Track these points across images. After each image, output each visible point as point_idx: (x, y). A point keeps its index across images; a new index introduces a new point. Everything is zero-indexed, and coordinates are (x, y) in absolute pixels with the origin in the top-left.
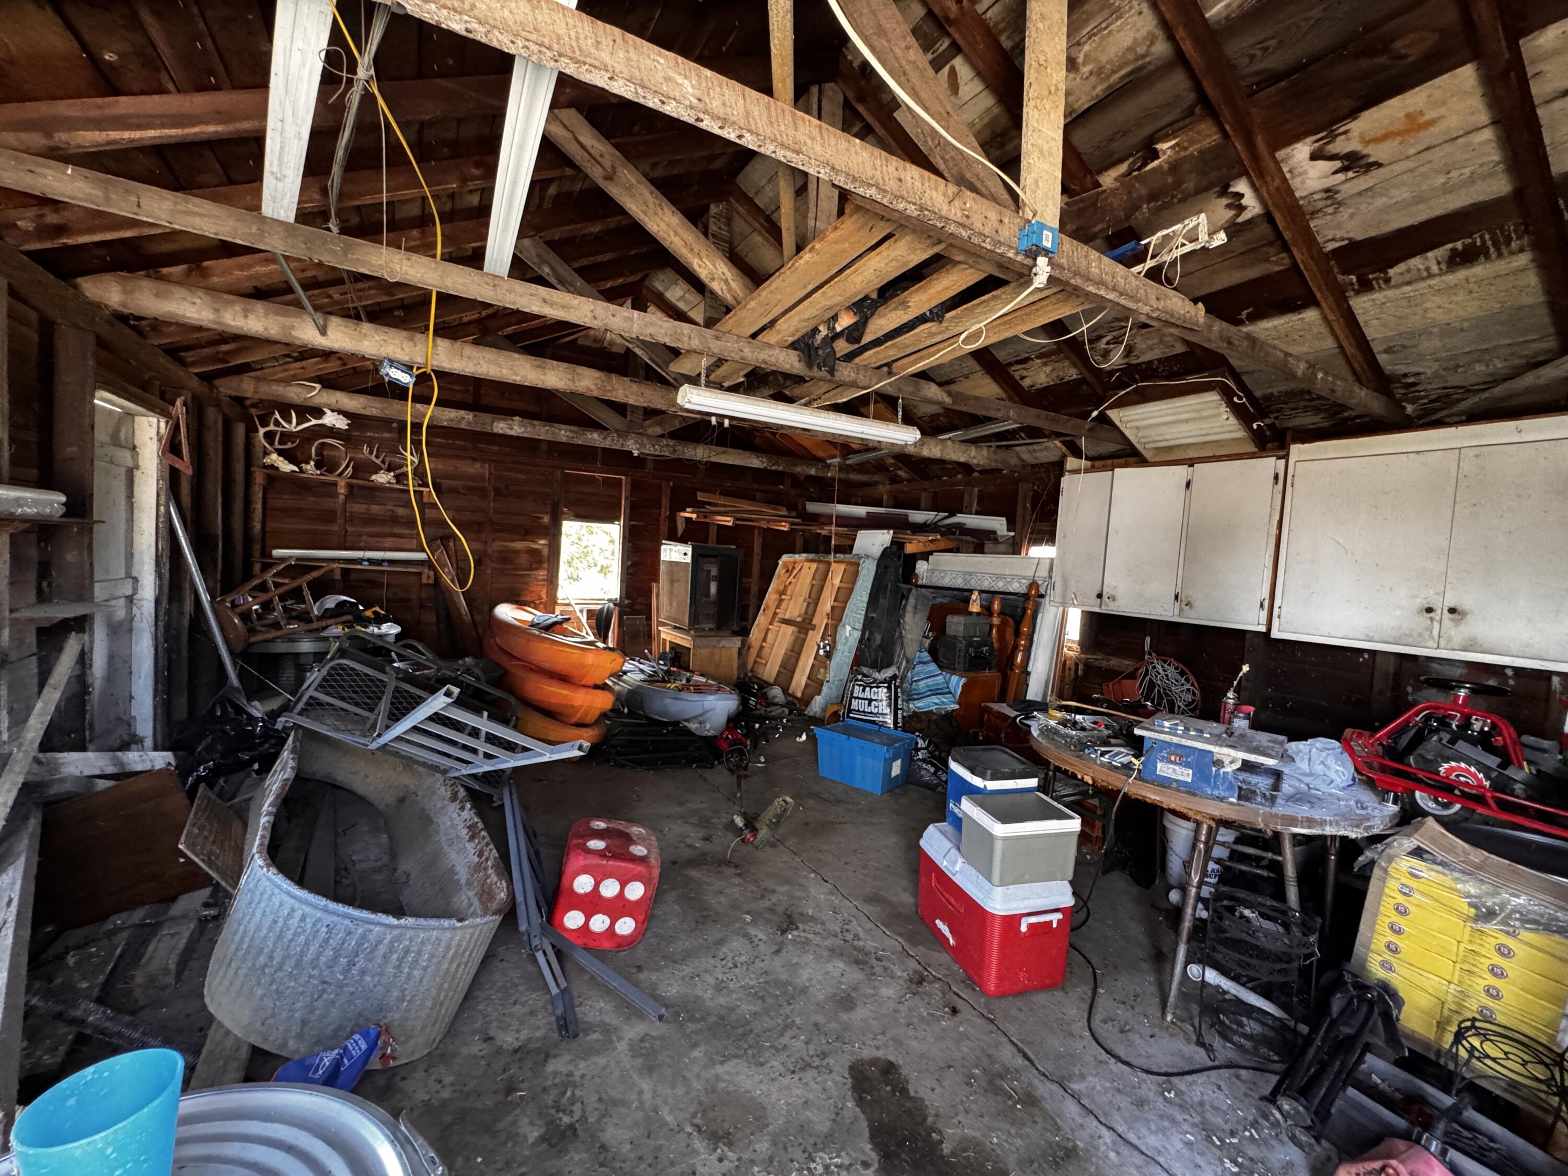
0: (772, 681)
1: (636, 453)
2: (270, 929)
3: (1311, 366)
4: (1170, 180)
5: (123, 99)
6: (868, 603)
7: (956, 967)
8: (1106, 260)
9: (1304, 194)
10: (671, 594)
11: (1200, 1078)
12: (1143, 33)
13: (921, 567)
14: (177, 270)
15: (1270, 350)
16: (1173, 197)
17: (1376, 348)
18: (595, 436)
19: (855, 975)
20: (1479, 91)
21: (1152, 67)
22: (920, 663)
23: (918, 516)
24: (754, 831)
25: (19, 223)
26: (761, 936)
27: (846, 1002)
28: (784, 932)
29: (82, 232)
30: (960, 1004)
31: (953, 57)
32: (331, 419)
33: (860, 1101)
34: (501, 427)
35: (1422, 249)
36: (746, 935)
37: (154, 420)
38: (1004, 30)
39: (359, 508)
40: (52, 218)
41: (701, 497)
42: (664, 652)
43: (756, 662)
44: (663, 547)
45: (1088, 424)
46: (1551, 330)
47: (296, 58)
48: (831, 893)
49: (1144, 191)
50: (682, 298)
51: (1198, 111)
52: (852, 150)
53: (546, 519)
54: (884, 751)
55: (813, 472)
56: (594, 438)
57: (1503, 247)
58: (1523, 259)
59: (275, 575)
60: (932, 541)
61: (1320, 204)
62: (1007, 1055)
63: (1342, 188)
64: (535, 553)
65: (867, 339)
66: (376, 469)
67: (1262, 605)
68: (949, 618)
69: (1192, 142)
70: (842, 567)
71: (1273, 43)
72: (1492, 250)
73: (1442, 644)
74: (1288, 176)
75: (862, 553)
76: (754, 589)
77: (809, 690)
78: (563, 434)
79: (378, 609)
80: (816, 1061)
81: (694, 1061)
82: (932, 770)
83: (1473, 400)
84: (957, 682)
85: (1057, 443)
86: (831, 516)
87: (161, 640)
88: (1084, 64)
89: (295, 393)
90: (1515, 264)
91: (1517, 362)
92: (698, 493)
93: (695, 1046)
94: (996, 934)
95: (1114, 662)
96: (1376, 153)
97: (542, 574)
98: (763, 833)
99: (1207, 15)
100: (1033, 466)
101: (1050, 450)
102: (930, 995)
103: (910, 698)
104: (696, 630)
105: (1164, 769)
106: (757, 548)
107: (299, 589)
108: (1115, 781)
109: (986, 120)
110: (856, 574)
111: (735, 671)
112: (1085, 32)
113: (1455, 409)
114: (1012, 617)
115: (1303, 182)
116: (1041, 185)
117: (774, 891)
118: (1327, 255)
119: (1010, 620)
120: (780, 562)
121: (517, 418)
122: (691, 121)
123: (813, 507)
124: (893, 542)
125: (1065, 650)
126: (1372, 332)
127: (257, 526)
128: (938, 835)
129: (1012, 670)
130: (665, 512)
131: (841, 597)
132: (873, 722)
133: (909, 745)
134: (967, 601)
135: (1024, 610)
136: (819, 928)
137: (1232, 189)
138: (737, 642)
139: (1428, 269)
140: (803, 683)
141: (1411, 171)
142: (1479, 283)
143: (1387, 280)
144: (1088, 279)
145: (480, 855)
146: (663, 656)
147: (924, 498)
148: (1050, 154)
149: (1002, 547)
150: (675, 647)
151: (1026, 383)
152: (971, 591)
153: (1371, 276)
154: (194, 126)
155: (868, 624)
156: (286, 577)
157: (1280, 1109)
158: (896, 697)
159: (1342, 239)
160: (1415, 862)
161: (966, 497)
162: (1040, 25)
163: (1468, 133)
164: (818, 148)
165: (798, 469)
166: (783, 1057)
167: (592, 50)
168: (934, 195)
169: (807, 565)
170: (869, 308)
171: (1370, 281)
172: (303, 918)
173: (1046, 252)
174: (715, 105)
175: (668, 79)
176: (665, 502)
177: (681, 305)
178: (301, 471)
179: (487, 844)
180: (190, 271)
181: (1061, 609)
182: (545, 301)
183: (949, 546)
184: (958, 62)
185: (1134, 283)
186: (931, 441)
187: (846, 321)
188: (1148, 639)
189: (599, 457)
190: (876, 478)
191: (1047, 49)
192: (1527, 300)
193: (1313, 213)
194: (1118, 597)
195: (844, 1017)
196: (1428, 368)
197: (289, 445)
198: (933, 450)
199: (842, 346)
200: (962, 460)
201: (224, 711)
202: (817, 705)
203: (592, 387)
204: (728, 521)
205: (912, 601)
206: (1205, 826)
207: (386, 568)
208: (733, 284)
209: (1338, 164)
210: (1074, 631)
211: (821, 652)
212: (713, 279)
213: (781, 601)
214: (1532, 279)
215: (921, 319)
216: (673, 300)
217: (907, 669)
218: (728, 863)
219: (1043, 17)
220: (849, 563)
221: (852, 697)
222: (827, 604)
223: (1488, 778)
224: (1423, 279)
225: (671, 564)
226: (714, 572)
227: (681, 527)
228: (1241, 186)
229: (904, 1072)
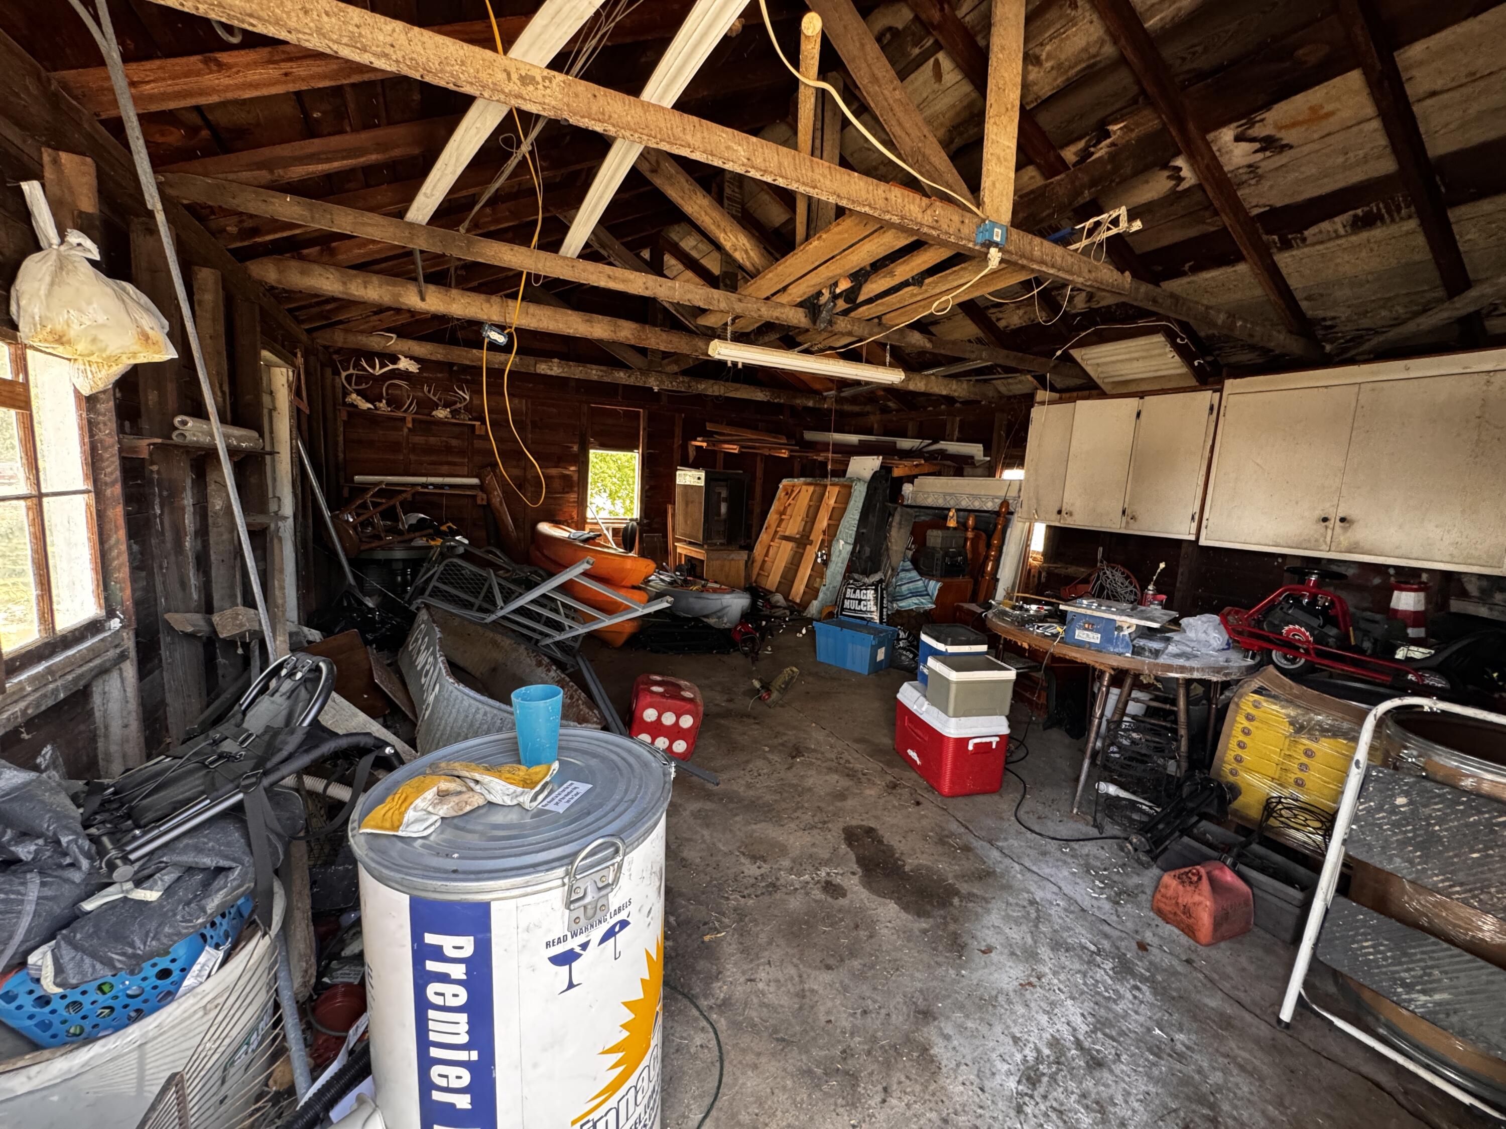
0: (774, 590)
1: (656, 389)
2: (464, 721)
3: (1231, 315)
4: (1109, 167)
5: (316, 141)
6: (860, 521)
7: (921, 781)
8: (1047, 244)
9: (1231, 168)
10: (686, 514)
11: (1089, 843)
12: (1094, 37)
13: (907, 489)
14: (313, 251)
15: (1192, 305)
16: (1112, 181)
17: (1298, 295)
18: (622, 374)
19: (845, 783)
20: (1366, 91)
21: (1102, 65)
22: (903, 570)
23: (905, 444)
24: (769, 691)
25: (228, 228)
26: (776, 759)
27: (841, 796)
28: (793, 757)
29: (269, 233)
30: (921, 799)
31: (937, 52)
32: (404, 364)
33: (850, 845)
34: (543, 368)
35: (1330, 216)
36: (766, 758)
37: (284, 370)
38: (980, 32)
39: (418, 439)
40: (249, 224)
41: (709, 427)
42: (680, 565)
43: (759, 574)
44: (678, 473)
45: (1052, 362)
46: (1438, 282)
47: (473, 131)
48: (828, 736)
49: (1086, 179)
50: (695, 247)
51: (1141, 100)
52: (852, 181)
53: (575, 448)
54: (870, 639)
55: (811, 404)
56: (621, 377)
57: (1395, 214)
58: (1412, 224)
59: (372, 496)
60: (917, 466)
61: (1245, 177)
62: (954, 827)
63: (1263, 164)
64: (566, 478)
65: (861, 298)
66: (436, 406)
67: (1193, 518)
68: (929, 532)
69: (1138, 125)
70: (836, 489)
71: (1199, 49)
72: (1386, 216)
73: (1333, 548)
74: (1217, 154)
75: (855, 476)
76: (757, 510)
77: (807, 598)
78: (594, 373)
79: (450, 524)
80: (820, 825)
81: (736, 822)
82: (911, 656)
83: (1376, 341)
84: (934, 586)
85: (1029, 377)
86: (828, 444)
87: (299, 547)
88: (1047, 60)
89: (375, 342)
90: (1404, 229)
91: (1415, 308)
92: (708, 424)
93: (737, 815)
94: (950, 749)
95: (1071, 570)
96: (1288, 137)
97: (573, 496)
98: (775, 695)
99: (1146, 26)
100: (1009, 398)
101: (1022, 383)
102: (901, 795)
103: (894, 599)
104: (709, 545)
105: (1081, 635)
106: (759, 473)
107: (394, 507)
108: (1044, 645)
109: (965, 103)
110: (849, 496)
111: (743, 580)
112: (1047, 35)
113: (1361, 349)
114: (985, 531)
115: (1230, 159)
116: (997, 185)
117: (785, 734)
118: (1252, 218)
119: (984, 535)
120: (781, 486)
121: (556, 360)
122: (742, 172)
123: (810, 436)
124: (882, 467)
125: (1030, 560)
126: (1294, 283)
127: (341, 456)
128: (910, 688)
129: (983, 577)
130: (678, 442)
131: (835, 516)
132: (862, 618)
133: (892, 635)
134: (945, 518)
135: (996, 526)
136: (819, 756)
137: (1172, 164)
138: (744, 555)
139: (1336, 231)
140: (802, 591)
141: (1317, 151)
142: (1379, 243)
143: (1304, 240)
144: (1032, 260)
145: (571, 697)
146: (678, 568)
147: (911, 426)
148: (1006, 160)
149: (979, 471)
150: (689, 559)
151: (1002, 324)
152: (949, 509)
153: (1290, 236)
154: (362, 156)
155: (859, 539)
156: (382, 498)
157: (1131, 843)
158: (882, 598)
159: (1265, 206)
160: (1256, 696)
161: (948, 427)
162: (1001, 56)
163: (1359, 123)
164: (828, 183)
165: (798, 401)
166: (797, 822)
167: (681, 135)
168: (912, 207)
169: (804, 487)
170: (863, 276)
171: (1289, 241)
172: (485, 714)
173: (996, 245)
174: (758, 161)
175: (728, 148)
176: (678, 431)
177: (695, 254)
178: (376, 408)
179: (576, 691)
180: (322, 251)
181: (1027, 524)
182: (609, 277)
183: (931, 470)
184: (941, 56)
185: (1070, 260)
186: (917, 377)
187: (844, 285)
188: (1101, 549)
189: (620, 392)
190: (868, 408)
191: (1006, 75)
192: (1417, 257)
193: (1239, 185)
194: (1075, 513)
195: (839, 804)
196: (1343, 313)
197: (364, 386)
198: (918, 385)
199: (841, 305)
200: (944, 393)
201: (349, 603)
202: (814, 607)
203: (630, 337)
204: (734, 449)
205: (897, 518)
206: (1107, 675)
207: (447, 491)
208: (752, 253)
209: (1257, 145)
210: (1038, 544)
211: (819, 560)
212: (736, 250)
213: (781, 520)
214: (1420, 240)
215: (905, 284)
216: (687, 249)
217: (892, 576)
218: (748, 716)
219: (1003, 48)
220: (843, 486)
221: (845, 598)
222: (823, 522)
223: (1312, 635)
224: (1330, 239)
225: (686, 487)
226: (724, 494)
227: (692, 454)
228: (1180, 162)
229: (881, 832)
